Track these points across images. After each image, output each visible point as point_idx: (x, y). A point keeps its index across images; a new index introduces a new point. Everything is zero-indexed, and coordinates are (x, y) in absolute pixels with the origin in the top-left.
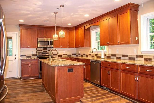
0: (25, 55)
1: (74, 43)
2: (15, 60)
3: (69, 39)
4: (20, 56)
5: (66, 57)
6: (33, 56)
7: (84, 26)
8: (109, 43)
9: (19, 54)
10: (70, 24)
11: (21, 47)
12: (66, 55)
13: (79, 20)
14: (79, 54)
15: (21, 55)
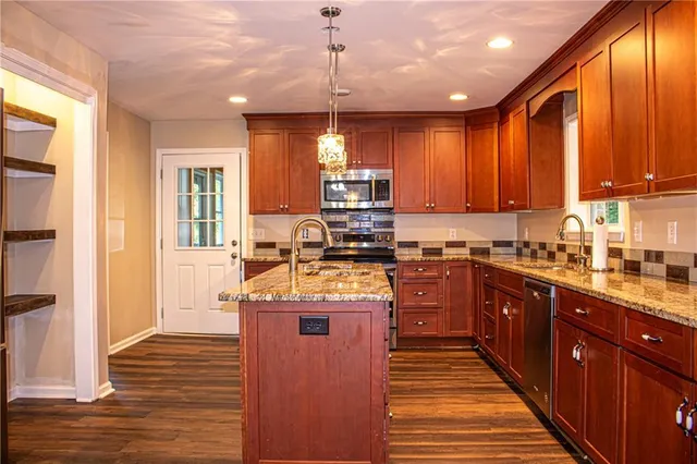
0: (272, 245)
1: (492, 188)
2: (233, 264)
3: (470, 169)
4: (252, 246)
5: (464, 257)
6: (308, 247)
7: (528, 102)
8: (613, 183)
9: (251, 237)
10: (458, 97)
11: (254, 211)
12: (464, 246)
13: (484, 70)
14: (527, 244)
15: (259, 245)
